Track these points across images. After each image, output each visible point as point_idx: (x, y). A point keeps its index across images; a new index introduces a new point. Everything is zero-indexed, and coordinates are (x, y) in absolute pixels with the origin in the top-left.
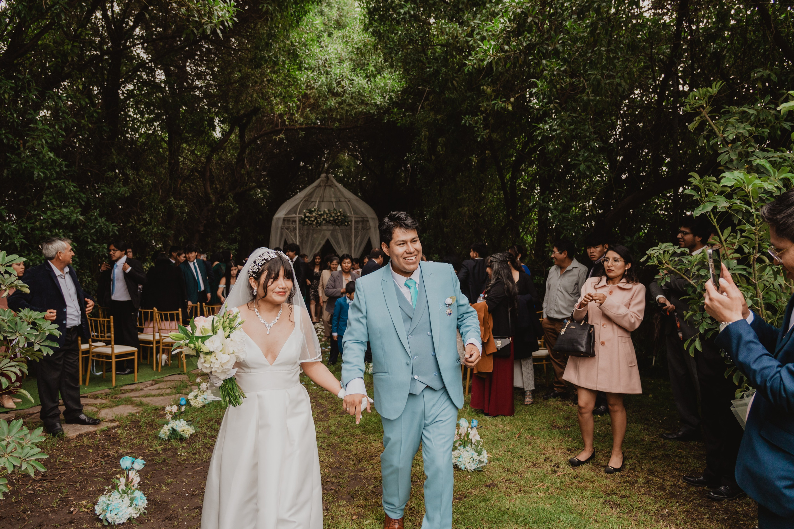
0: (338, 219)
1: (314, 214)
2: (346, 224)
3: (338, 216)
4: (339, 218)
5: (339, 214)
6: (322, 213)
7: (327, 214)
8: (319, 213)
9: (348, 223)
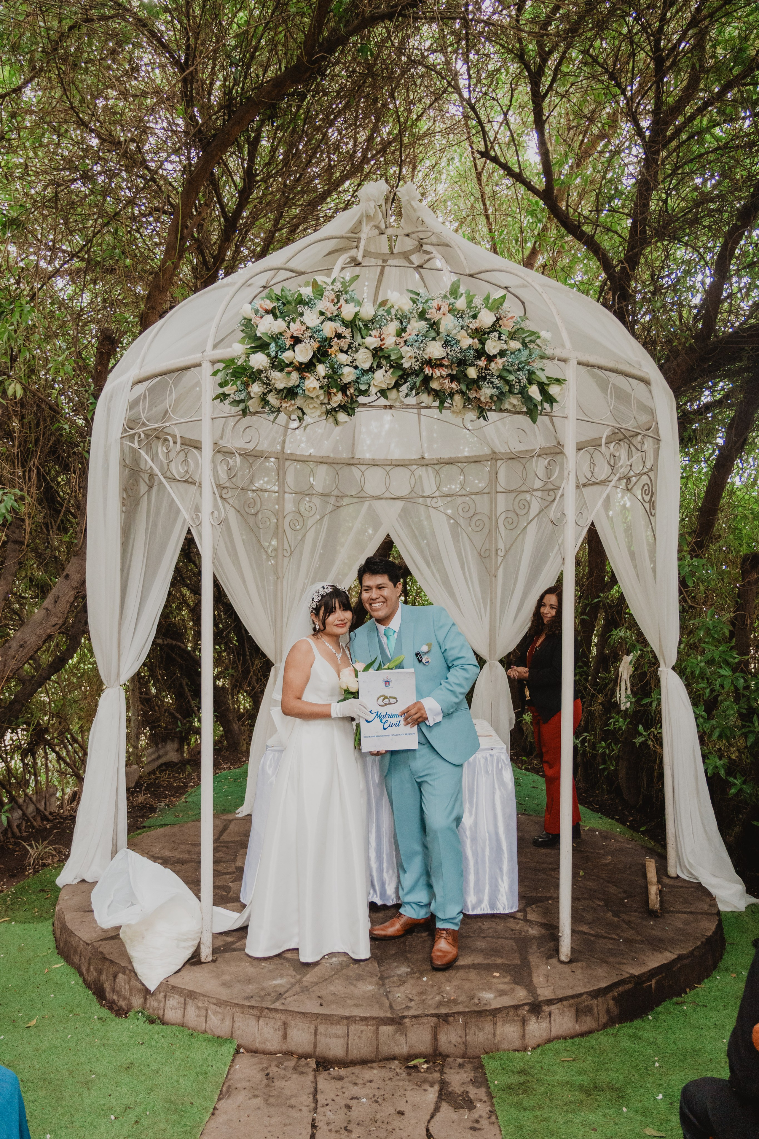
0: (480, 353)
1: (311, 319)
2: (534, 391)
3: (481, 334)
4: (492, 347)
5: (486, 319)
6: (368, 311)
7: (402, 319)
8: (348, 311)
9: (543, 388)
